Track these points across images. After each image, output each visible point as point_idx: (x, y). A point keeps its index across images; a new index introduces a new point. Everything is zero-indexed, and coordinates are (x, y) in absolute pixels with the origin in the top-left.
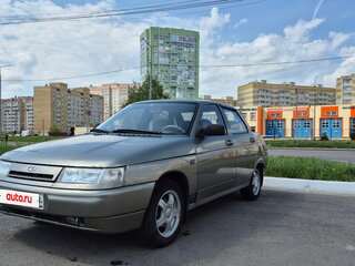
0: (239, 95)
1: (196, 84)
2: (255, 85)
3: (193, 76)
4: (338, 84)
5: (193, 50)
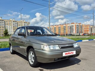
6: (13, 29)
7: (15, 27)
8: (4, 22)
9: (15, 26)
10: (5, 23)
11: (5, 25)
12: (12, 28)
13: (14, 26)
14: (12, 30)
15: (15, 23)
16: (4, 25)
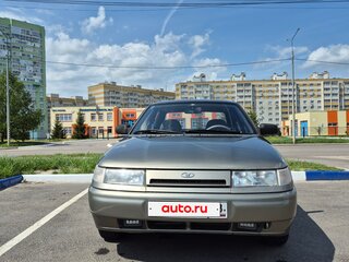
0: (90, 95)
1: (43, 81)
2: (106, 86)
3: (39, 73)
4: (177, 90)
5: (38, 45)
6: (280, 111)
7: (288, 104)
8: (251, 88)
9: (287, 99)
10: (254, 91)
11: (255, 97)
12: (277, 108)
13: (284, 99)
14: (277, 114)
15: (287, 87)
16: (251, 99)
